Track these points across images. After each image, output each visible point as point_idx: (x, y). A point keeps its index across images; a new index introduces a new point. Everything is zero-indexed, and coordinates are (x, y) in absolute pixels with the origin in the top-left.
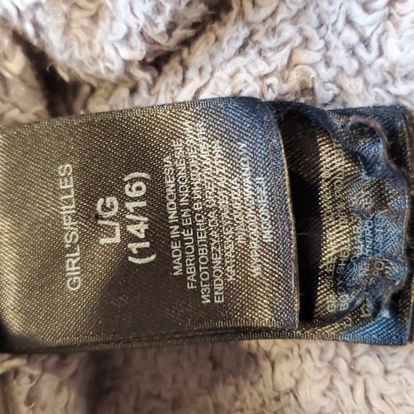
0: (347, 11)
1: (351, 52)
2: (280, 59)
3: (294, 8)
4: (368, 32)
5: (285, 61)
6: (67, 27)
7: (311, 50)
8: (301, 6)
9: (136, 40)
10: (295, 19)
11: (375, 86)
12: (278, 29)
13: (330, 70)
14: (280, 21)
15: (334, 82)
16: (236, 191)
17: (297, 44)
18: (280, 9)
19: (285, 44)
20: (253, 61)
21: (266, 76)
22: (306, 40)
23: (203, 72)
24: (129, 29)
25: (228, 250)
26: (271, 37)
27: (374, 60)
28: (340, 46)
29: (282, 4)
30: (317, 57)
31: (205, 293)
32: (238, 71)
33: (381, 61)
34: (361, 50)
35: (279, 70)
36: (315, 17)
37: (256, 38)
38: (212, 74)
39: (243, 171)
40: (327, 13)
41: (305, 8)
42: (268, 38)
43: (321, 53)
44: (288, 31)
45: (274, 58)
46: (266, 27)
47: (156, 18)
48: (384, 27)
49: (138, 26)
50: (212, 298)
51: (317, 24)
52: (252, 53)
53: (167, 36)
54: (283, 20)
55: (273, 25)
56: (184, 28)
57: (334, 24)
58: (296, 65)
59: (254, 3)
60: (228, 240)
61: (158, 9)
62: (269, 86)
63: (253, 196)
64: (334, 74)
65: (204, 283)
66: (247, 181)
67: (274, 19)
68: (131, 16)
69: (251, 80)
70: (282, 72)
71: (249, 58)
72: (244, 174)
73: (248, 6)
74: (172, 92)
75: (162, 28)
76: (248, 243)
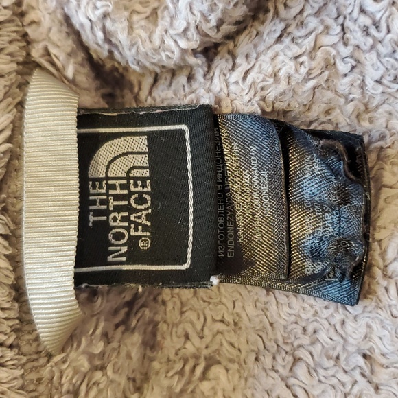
0: (360, 3)
1: (365, 33)
2: (308, 43)
3: (317, 6)
4: (378, 17)
5: (312, 44)
6: (131, 28)
7: (331, 35)
8: (322, 4)
9: (192, 32)
10: (317, 14)
11: (385, 56)
12: (305, 22)
13: (348, 47)
14: (307, 16)
15: (352, 57)
16: (247, 179)
17: (320, 31)
18: (306, 7)
19: (311, 33)
20: (288, 47)
21: (298, 57)
22: (327, 28)
23: (249, 59)
24: (188, 23)
25: (239, 220)
26: (300, 28)
27: (385, 36)
28: (357, 28)
29: (307, 4)
30: (335, 39)
31: (221, 250)
32: (277, 55)
33: (390, 36)
34: (373, 31)
35: (308, 52)
36: (335, 10)
37: (289, 30)
38: (257, 59)
39: (253, 166)
40: (345, 6)
41: (325, 5)
42: (298, 29)
43: (339, 36)
44: (313, 23)
45: (303, 43)
46: (297, 21)
47: (210, 15)
48: (390, 11)
49: (196, 21)
50: (225, 253)
51: (336, 16)
52: (287, 41)
53: (216, 30)
54: (309, 15)
55: (301, 19)
56: (229, 24)
57: (350, 14)
58: (320, 47)
59: (286, 6)
60: (239, 213)
61: (212, 9)
62: (302, 63)
63: (258, 184)
64: (351, 50)
65: (221, 242)
66: (255, 173)
67: (302, 16)
68: (190, 14)
69: (287, 60)
70: (311, 52)
71: (284, 45)
72: (253, 168)
73: (281, 7)
74: (225, 75)
75: (213, 23)
76: (253, 216)
